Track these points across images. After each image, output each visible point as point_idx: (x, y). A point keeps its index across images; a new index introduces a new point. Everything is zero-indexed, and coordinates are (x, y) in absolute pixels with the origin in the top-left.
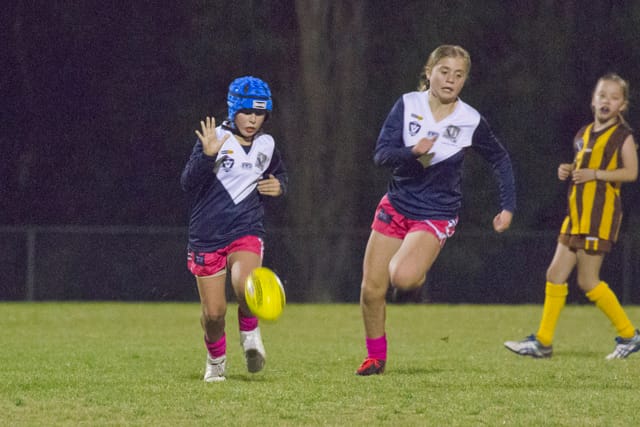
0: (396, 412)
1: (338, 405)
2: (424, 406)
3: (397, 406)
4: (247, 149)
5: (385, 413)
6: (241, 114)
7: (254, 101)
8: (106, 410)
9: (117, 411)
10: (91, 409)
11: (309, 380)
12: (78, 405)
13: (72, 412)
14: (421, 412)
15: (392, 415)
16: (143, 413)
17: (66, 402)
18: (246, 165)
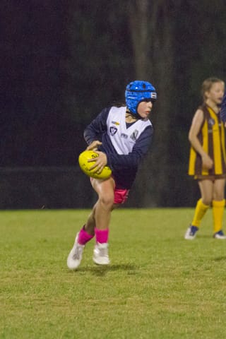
0: (194, 270)
1: (161, 266)
2: (210, 265)
3: (194, 266)
4: (128, 125)
5: (188, 270)
6: (143, 103)
7: (152, 93)
8: (29, 272)
9: (35, 272)
10: (20, 271)
11: (144, 252)
12: (13, 269)
13: (9, 273)
14: (209, 269)
15: (192, 271)
16: (50, 273)
17: (5, 267)
18: (124, 135)
